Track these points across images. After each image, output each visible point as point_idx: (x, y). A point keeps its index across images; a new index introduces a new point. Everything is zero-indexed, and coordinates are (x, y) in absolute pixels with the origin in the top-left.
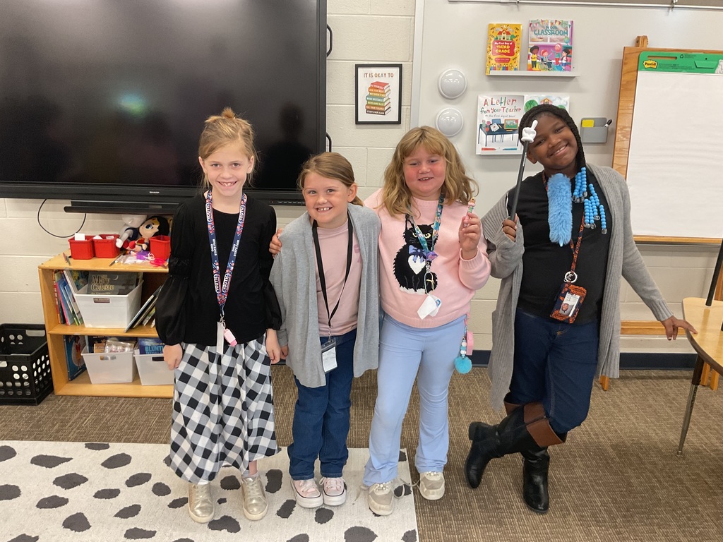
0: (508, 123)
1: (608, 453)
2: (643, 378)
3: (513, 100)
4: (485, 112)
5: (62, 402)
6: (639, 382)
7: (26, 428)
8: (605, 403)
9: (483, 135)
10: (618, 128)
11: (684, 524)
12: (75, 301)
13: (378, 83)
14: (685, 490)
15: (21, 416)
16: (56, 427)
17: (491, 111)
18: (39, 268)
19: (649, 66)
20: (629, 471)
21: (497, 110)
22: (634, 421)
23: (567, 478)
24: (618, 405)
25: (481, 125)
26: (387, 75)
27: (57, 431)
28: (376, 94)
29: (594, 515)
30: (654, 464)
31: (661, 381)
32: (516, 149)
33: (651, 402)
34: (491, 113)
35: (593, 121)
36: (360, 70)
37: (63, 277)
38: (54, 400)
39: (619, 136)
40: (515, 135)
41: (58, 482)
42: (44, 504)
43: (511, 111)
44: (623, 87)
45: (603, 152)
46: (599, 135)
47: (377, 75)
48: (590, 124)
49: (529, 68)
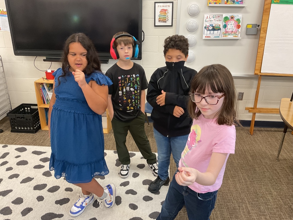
0: (216, 26)
1: (248, 158)
2: (268, 131)
3: (218, 17)
4: (207, 21)
5: (44, 132)
6: (266, 132)
7: (31, 141)
8: (251, 139)
9: (206, 31)
10: (262, 28)
11: (274, 185)
12: (48, 95)
13: (163, 10)
14: (277, 173)
15: (29, 137)
16: (41, 141)
17: (209, 21)
18: (34, 82)
19: (276, 2)
20: (256, 165)
21: (212, 21)
22: (261, 147)
23: (230, 167)
24: (256, 141)
25: (205, 27)
26: (167, 6)
27: (42, 143)
28: (162, 14)
29: (239, 180)
30: (266, 163)
31: (275, 132)
32: (219, 37)
33: (270, 140)
34: (209, 22)
35: (252, 25)
36: (156, 4)
37: (43, 86)
38: (41, 132)
39: (261, 32)
40: (219, 31)
41: (41, 160)
42: (36, 167)
43: (217, 21)
44: (265, 11)
45: (255, 38)
46: (254, 31)
47: (163, 6)
48: (250, 27)
49: (225, 3)
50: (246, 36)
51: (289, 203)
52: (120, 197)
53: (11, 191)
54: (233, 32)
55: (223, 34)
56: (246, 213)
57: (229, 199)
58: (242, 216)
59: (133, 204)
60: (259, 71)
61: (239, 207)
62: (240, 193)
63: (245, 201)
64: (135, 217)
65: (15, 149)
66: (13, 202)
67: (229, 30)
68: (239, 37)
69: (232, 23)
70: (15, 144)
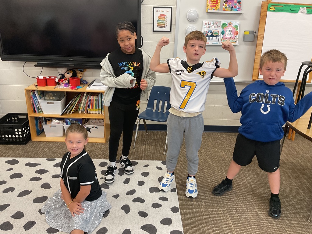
0: (215, 32)
3: (217, 23)
4: (205, 27)
5: (35, 144)
7: (22, 153)
10: (259, 35)
12: (39, 103)
13: (161, 15)
15: (19, 149)
16: (34, 153)
17: (208, 27)
18: (25, 89)
19: (272, 10)
21: (210, 27)
26: (166, 11)
27: (35, 154)
28: (161, 19)
32: (218, 43)
35: (249, 32)
36: (155, 9)
37: (34, 94)
38: (32, 143)
39: (259, 38)
40: (218, 37)
41: (37, 172)
42: (33, 179)
43: (216, 27)
44: (261, 18)
45: (252, 45)
46: (251, 38)
47: (162, 11)
48: (247, 33)
49: (224, 10)
50: (243, 42)
51: (293, 203)
52: (128, 206)
53: (8, 205)
54: (231, 39)
55: (221, 41)
56: (255, 215)
57: (236, 202)
58: (251, 217)
59: (142, 212)
60: (257, 77)
61: (247, 209)
62: (246, 196)
63: (252, 203)
64: (146, 224)
65: (6, 162)
66: (13, 217)
67: (227, 36)
68: (237, 43)
69: (230, 30)
70: (4, 157)
